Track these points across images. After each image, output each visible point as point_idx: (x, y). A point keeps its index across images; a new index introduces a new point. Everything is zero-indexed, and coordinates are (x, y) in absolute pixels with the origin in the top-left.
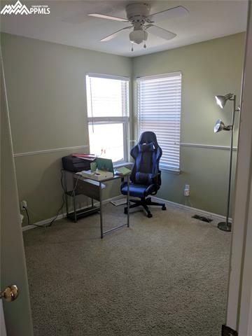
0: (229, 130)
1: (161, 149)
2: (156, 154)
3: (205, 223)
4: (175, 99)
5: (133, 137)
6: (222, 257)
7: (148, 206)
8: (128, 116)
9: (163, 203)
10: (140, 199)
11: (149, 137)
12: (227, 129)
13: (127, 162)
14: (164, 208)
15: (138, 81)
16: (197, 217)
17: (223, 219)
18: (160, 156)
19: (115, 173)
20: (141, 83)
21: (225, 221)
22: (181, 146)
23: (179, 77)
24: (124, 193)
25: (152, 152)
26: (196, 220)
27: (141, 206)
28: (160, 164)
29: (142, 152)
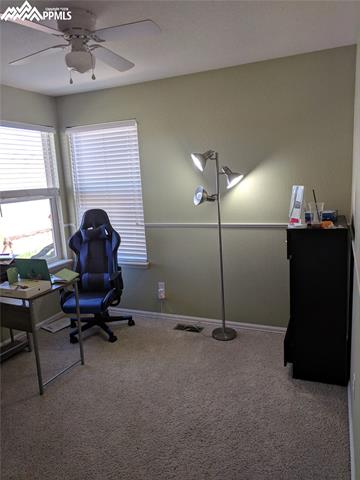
0: (214, 200)
1: (117, 234)
2: (111, 242)
3: (195, 334)
4: (130, 160)
5: (68, 220)
6: (231, 381)
7: (107, 324)
8: (58, 187)
9: (128, 315)
10: (92, 316)
11: (97, 218)
12: (211, 199)
13: (63, 258)
14: (131, 323)
15: (68, 132)
16: (180, 327)
17: (218, 323)
18: (118, 245)
19: (53, 280)
20: (74, 136)
21: (221, 326)
22: (146, 227)
23: (134, 128)
24: (69, 310)
25: (104, 240)
26: (180, 331)
27: (96, 326)
28: (119, 257)
29: (89, 242)
